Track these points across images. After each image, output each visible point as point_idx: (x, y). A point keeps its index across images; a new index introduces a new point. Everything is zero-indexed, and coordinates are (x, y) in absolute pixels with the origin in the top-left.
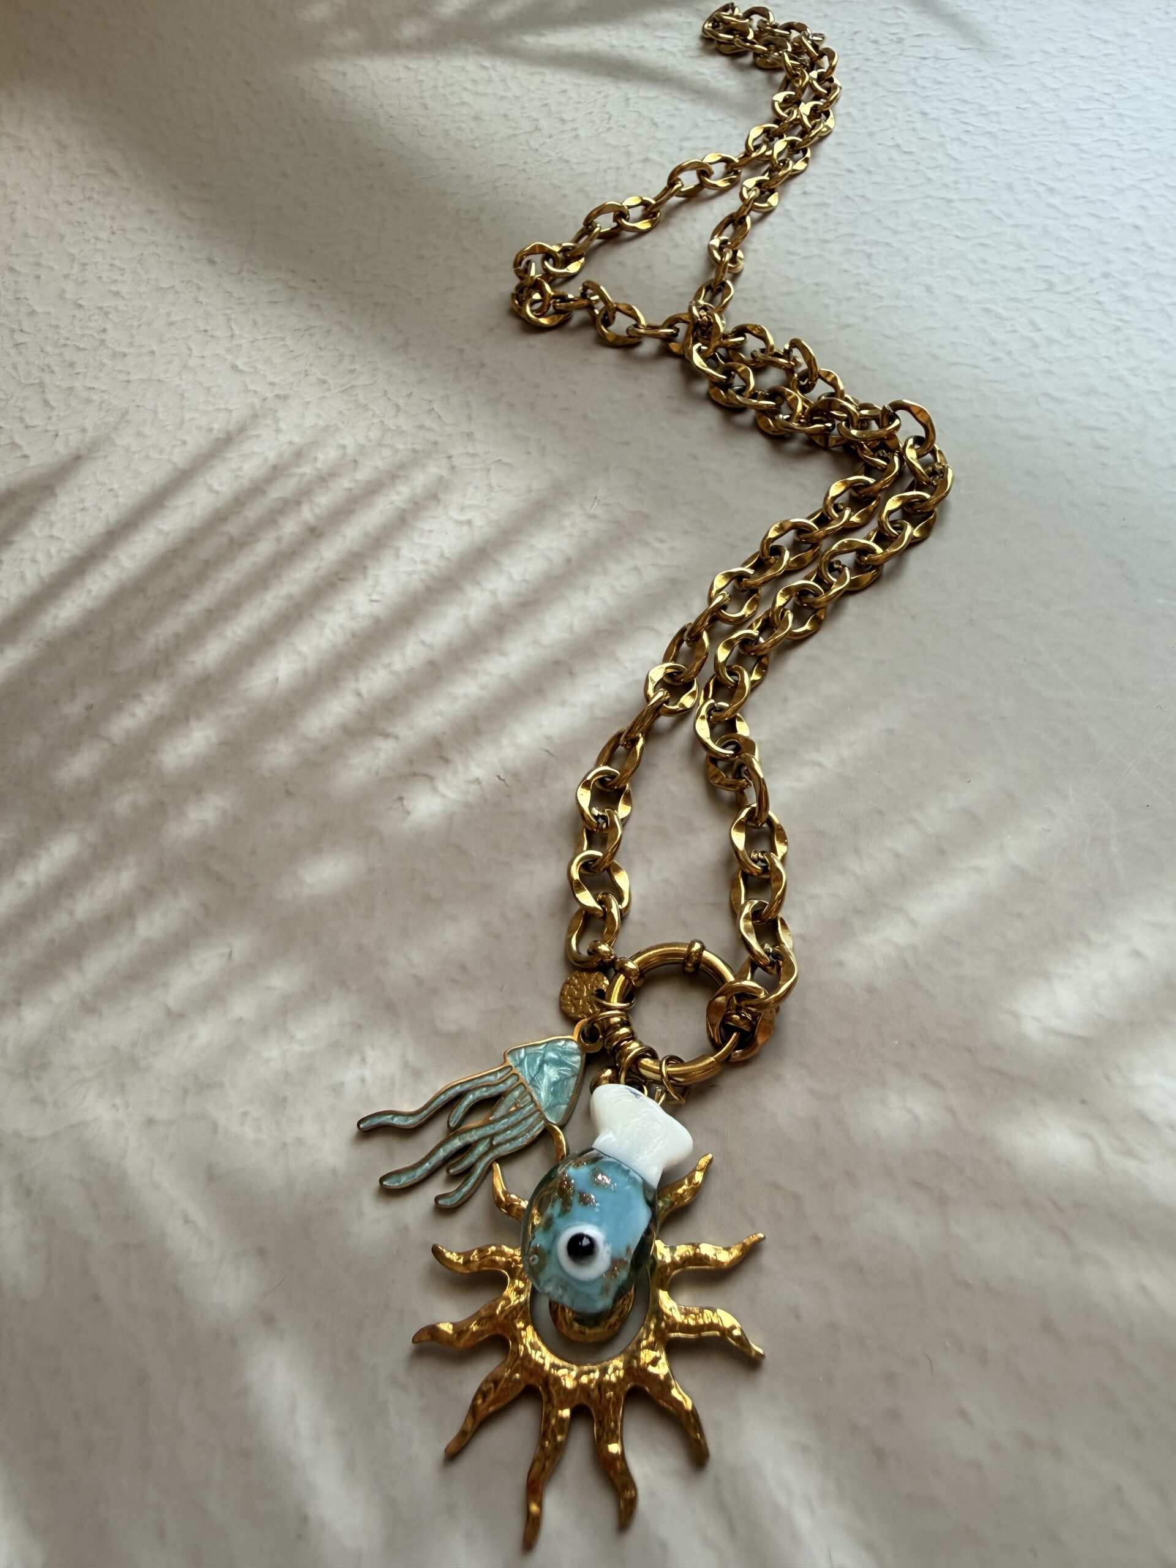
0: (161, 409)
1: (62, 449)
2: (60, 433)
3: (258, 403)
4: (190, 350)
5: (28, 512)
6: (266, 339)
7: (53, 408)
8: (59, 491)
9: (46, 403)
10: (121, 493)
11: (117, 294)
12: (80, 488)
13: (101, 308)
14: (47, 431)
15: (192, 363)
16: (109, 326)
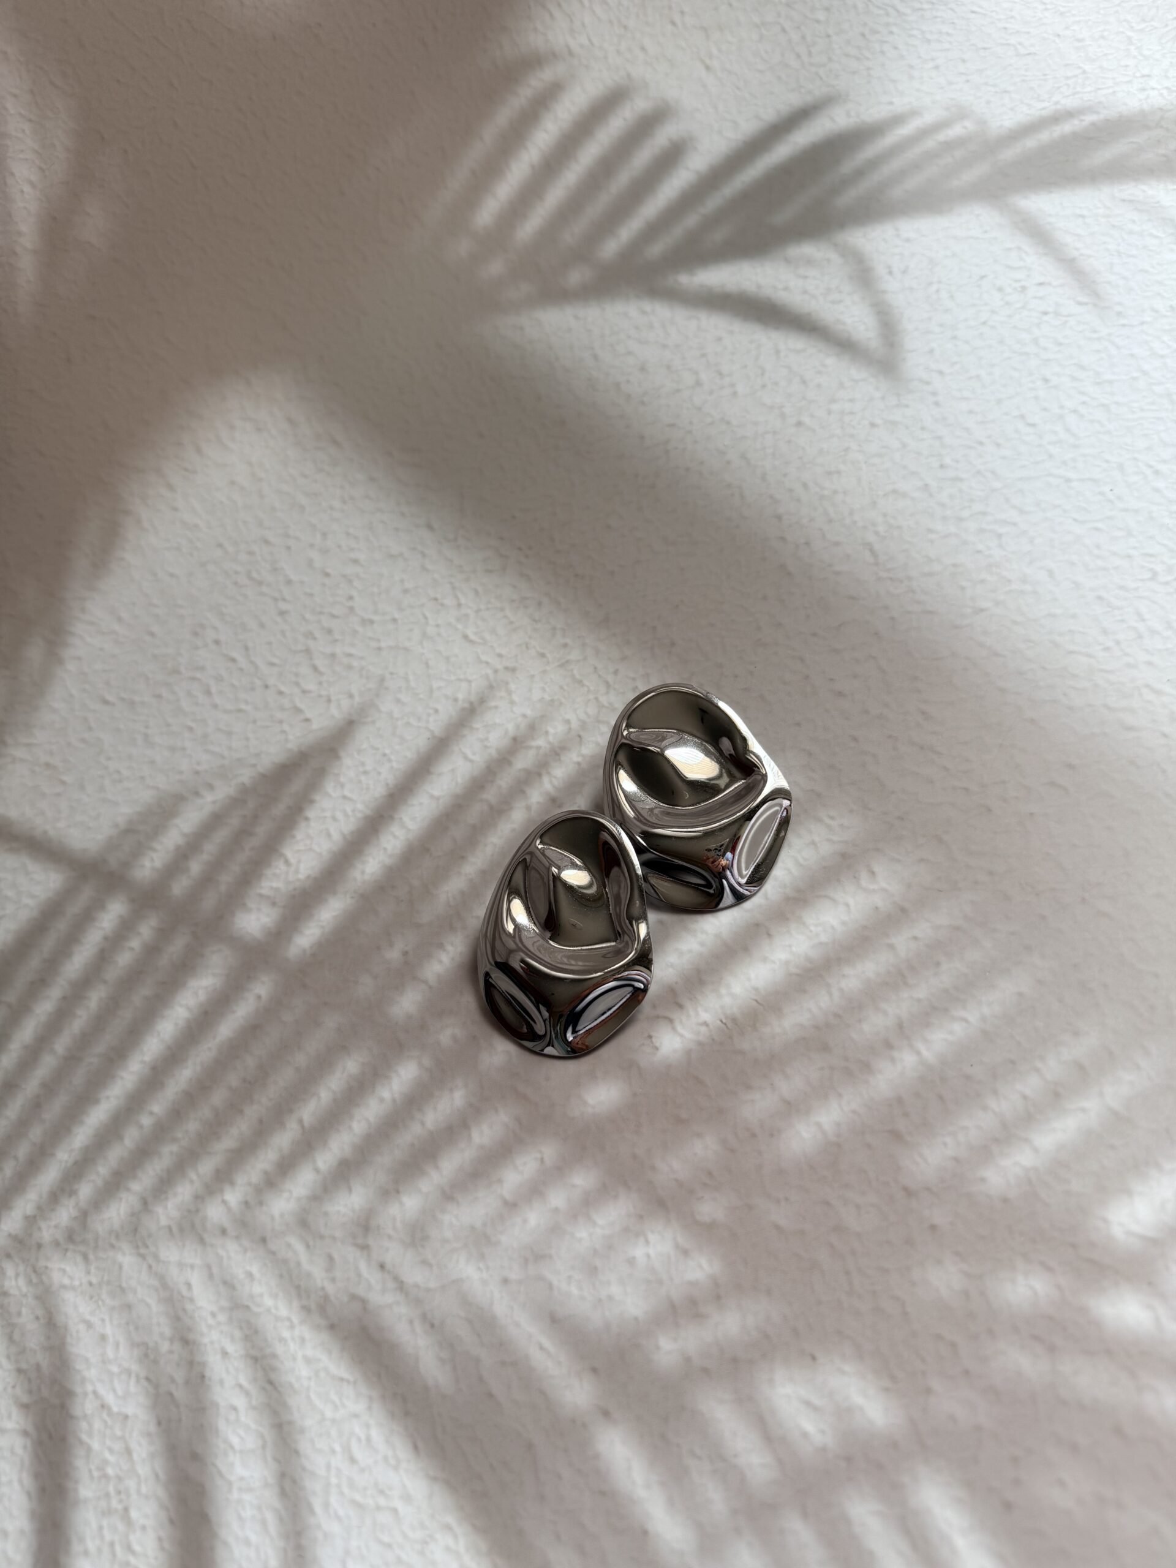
0: (411, 678)
1: (337, 713)
2: (333, 698)
3: (490, 672)
4: (426, 618)
5: (321, 773)
6: (488, 609)
7: (321, 674)
8: (342, 754)
9: (315, 669)
10: (393, 757)
11: (356, 561)
12: (359, 751)
13: (344, 576)
14: (320, 696)
15: (431, 630)
16: (354, 593)
